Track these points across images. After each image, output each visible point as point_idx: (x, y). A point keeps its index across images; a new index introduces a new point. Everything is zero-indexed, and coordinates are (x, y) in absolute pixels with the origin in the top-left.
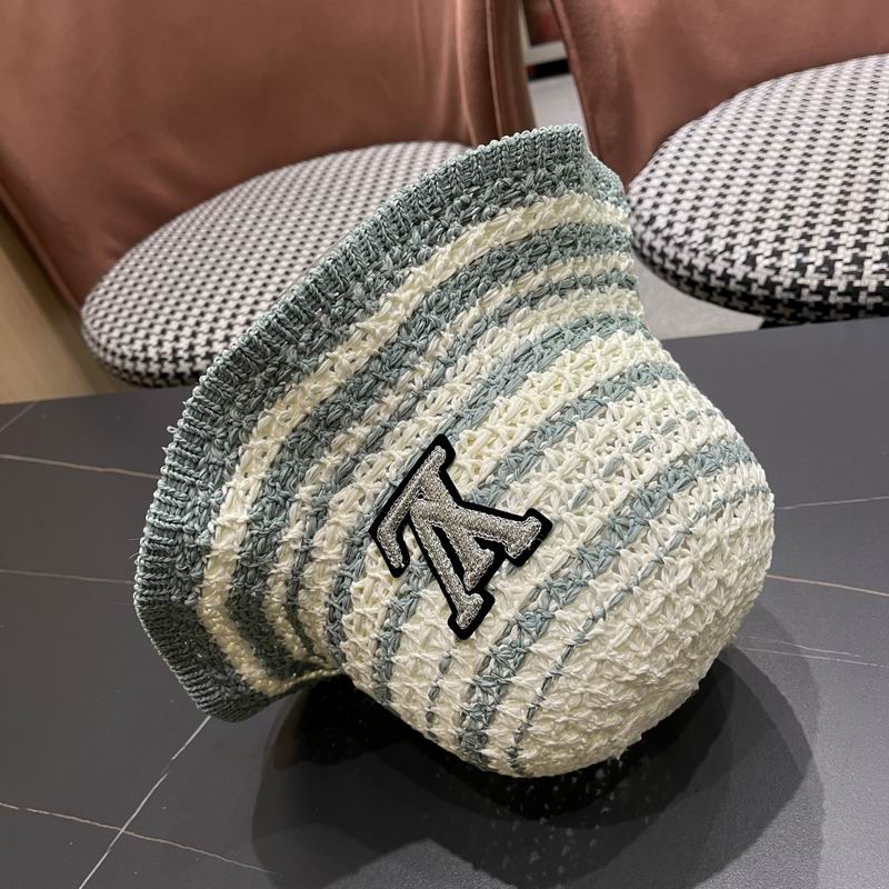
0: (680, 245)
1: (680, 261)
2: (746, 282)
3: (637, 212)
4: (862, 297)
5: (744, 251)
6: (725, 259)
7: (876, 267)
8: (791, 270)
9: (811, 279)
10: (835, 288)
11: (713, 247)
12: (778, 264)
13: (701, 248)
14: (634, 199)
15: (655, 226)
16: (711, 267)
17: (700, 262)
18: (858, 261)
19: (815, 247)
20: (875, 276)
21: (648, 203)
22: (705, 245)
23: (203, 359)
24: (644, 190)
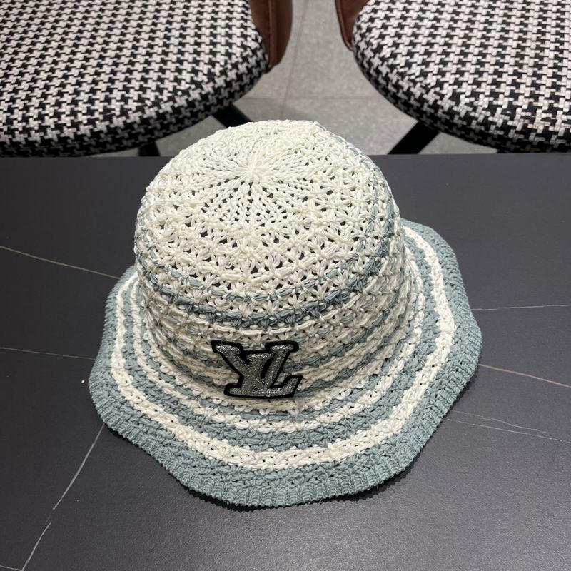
0: (402, 75)
1: (402, 87)
2: (451, 113)
3: (368, 39)
4: (532, 136)
5: (451, 88)
6: (435, 93)
7: (544, 116)
8: (484, 109)
9: (499, 119)
10: (514, 127)
11: (428, 81)
12: (475, 103)
13: (418, 80)
14: (364, 26)
15: (382, 55)
16: (425, 96)
17: (417, 91)
18: (532, 109)
19: (503, 93)
20: (542, 122)
21: (375, 33)
22: (421, 79)
23: (21, 133)
24: (372, 20)
